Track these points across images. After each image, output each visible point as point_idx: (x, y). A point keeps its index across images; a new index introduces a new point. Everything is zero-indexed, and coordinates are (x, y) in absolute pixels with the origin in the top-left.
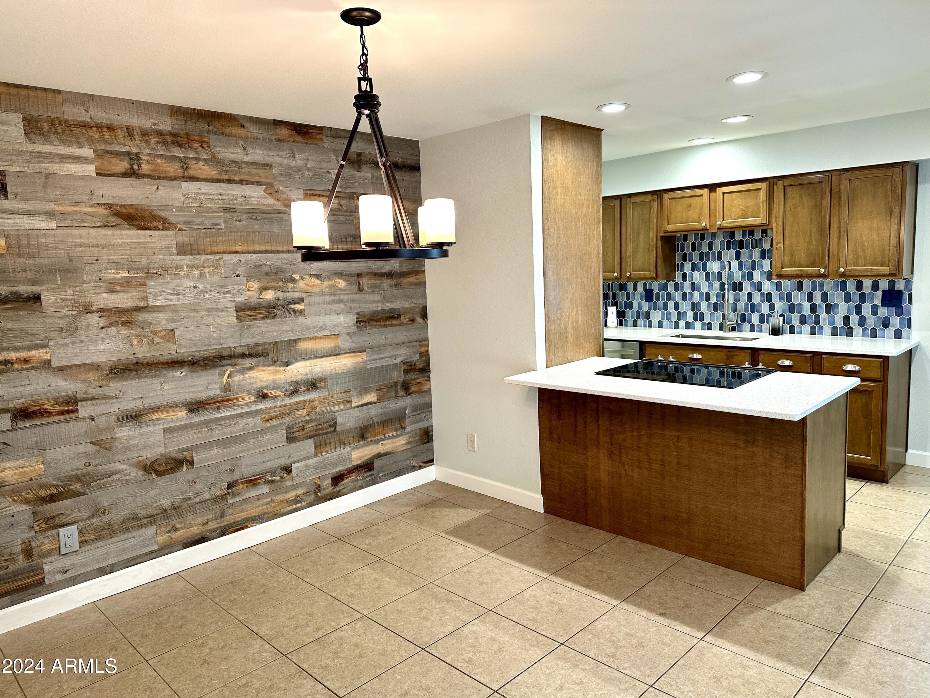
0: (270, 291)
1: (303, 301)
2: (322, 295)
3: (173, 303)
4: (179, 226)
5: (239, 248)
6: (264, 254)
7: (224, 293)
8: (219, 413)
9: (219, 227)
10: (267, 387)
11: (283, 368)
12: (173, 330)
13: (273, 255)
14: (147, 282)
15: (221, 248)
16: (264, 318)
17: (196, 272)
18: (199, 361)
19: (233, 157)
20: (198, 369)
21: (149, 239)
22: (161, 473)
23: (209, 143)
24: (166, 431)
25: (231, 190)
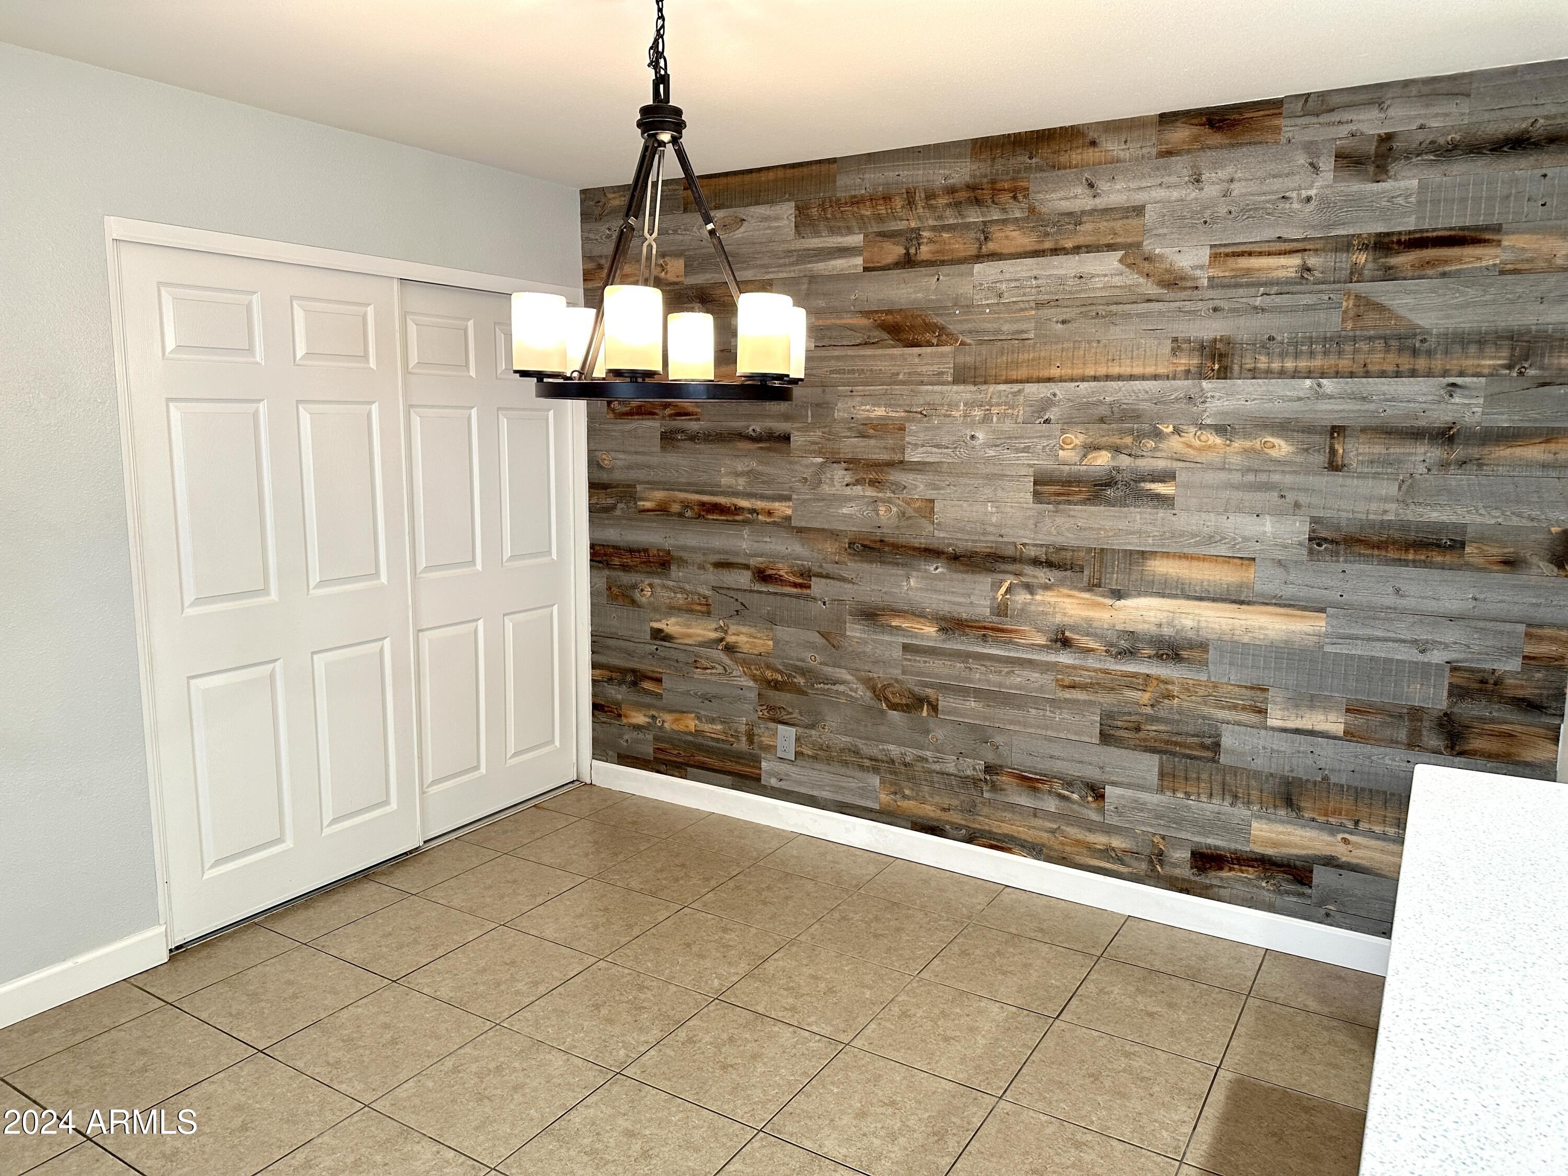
0: (1104, 453)
1: (1174, 478)
2: (1223, 469)
3: (937, 460)
4: (961, 338)
5: (1055, 373)
6: (1102, 383)
7: (1018, 450)
8: (984, 647)
9: (1025, 336)
10: (1073, 628)
11: (1109, 601)
12: (932, 501)
13: (1120, 383)
14: (907, 425)
15: (1023, 373)
16: (1084, 502)
17: (978, 413)
18: (963, 556)
19: (1066, 206)
20: (961, 568)
21: (917, 360)
22: (894, 707)
23: (1027, 189)
24: (906, 648)
25: (1054, 267)
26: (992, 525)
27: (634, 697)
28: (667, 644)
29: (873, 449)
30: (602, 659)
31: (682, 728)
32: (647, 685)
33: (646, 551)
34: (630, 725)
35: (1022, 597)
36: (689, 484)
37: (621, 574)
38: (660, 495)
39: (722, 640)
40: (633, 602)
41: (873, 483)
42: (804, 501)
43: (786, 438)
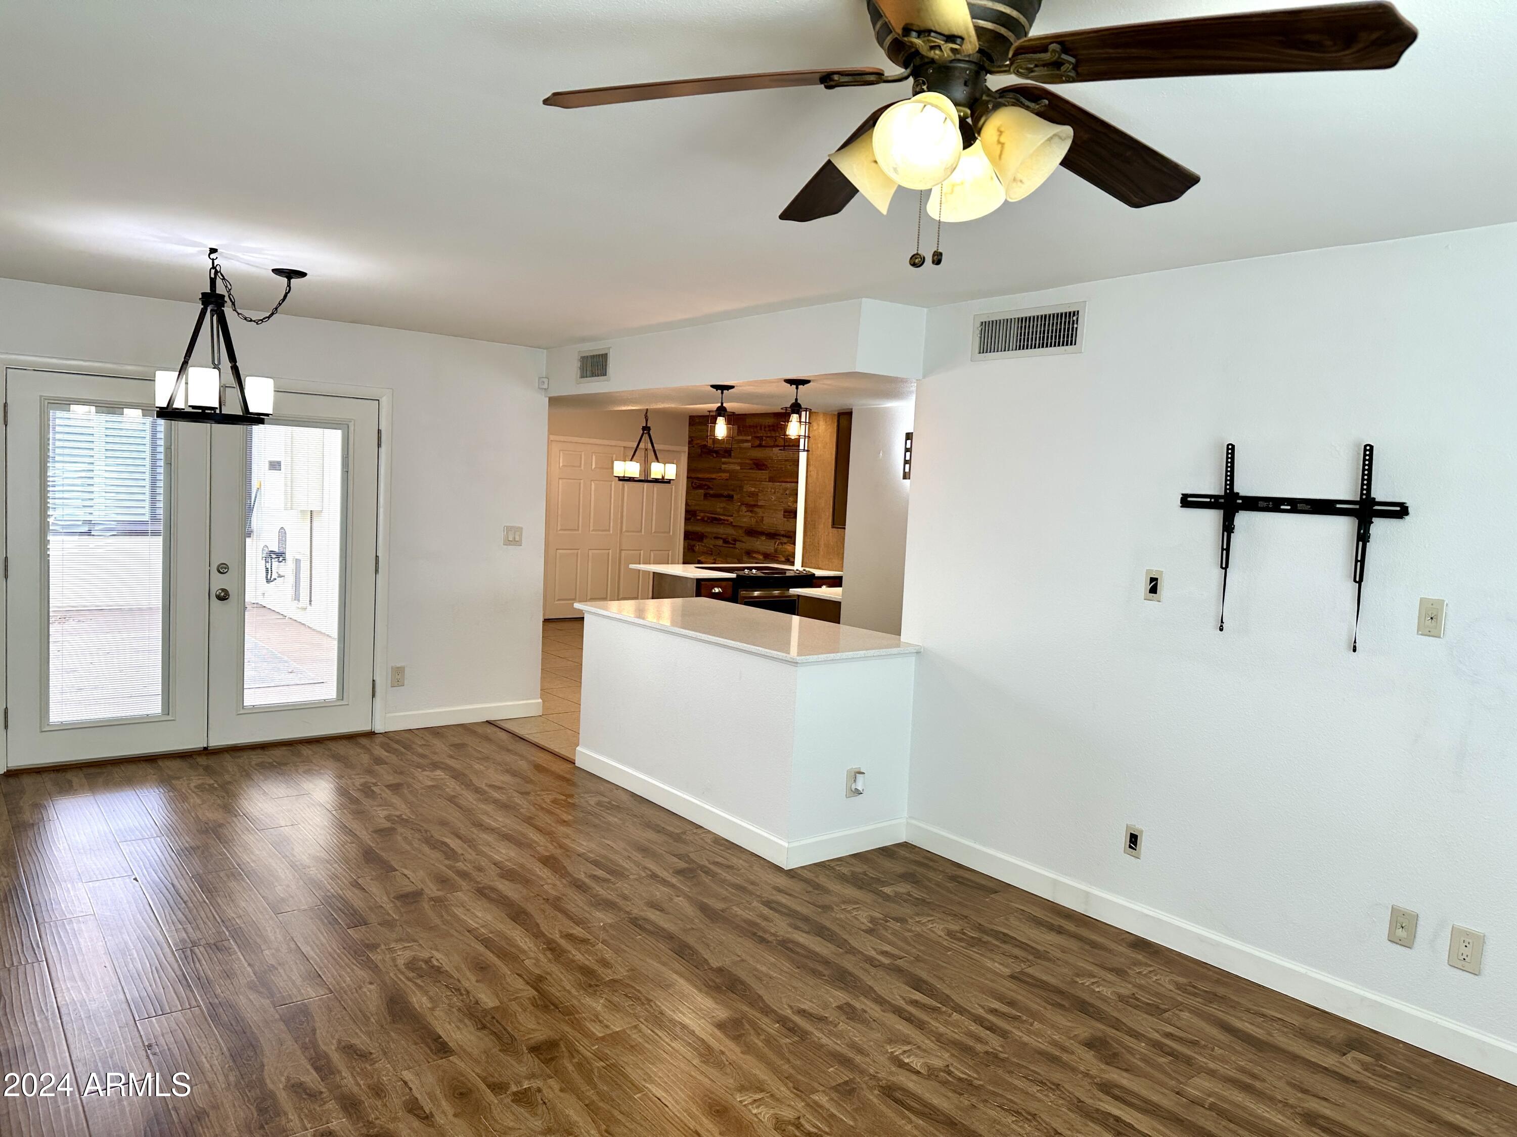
4: (770, 468)
7: (781, 503)
14: (759, 494)
15: (782, 480)
17: (773, 491)
20: (769, 538)
21: (761, 474)
26: (775, 525)
29: (751, 501)
33: (698, 533)
35: (780, 546)
36: (709, 511)
37: (691, 541)
38: (702, 514)
42: (736, 517)
43: (732, 497)
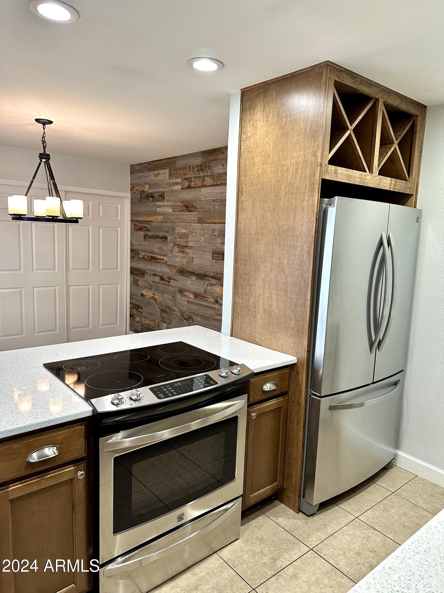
3: (194, 246)
4: (199, 210)
5: (216, 221)
7: (209, 244)
8: (202, 302)
9: (211, 210)
10: (219, 298)
12: (193, 258)
14: (189, 235)
15: (210, 221)
17: (202, 232)
18: (199, 275)
19: (218, 171)
20: (199, 278)
21: (191, 216)
22: (185, 319)
23: (211, 166)
24: (188, 301)
25: (216, 190)
26: (204, 266)
27: (137, 313)
28: (144, 298)
29: (182, 242)
30: (132, 302)
31: (146, 323)
32: (140, 309)
33: (140, 270)
34: (136, 321)
35: (209, 288)
36: (149, 251)
37: (136, 276)
38: (143, 253)
39: (154, 297)
40: (138, 285)
41: (183, 252)
42: (170, 257)
43: (166, 238)
